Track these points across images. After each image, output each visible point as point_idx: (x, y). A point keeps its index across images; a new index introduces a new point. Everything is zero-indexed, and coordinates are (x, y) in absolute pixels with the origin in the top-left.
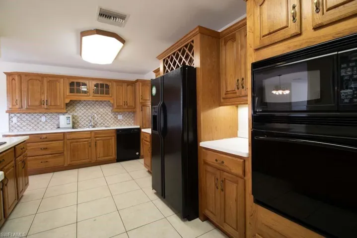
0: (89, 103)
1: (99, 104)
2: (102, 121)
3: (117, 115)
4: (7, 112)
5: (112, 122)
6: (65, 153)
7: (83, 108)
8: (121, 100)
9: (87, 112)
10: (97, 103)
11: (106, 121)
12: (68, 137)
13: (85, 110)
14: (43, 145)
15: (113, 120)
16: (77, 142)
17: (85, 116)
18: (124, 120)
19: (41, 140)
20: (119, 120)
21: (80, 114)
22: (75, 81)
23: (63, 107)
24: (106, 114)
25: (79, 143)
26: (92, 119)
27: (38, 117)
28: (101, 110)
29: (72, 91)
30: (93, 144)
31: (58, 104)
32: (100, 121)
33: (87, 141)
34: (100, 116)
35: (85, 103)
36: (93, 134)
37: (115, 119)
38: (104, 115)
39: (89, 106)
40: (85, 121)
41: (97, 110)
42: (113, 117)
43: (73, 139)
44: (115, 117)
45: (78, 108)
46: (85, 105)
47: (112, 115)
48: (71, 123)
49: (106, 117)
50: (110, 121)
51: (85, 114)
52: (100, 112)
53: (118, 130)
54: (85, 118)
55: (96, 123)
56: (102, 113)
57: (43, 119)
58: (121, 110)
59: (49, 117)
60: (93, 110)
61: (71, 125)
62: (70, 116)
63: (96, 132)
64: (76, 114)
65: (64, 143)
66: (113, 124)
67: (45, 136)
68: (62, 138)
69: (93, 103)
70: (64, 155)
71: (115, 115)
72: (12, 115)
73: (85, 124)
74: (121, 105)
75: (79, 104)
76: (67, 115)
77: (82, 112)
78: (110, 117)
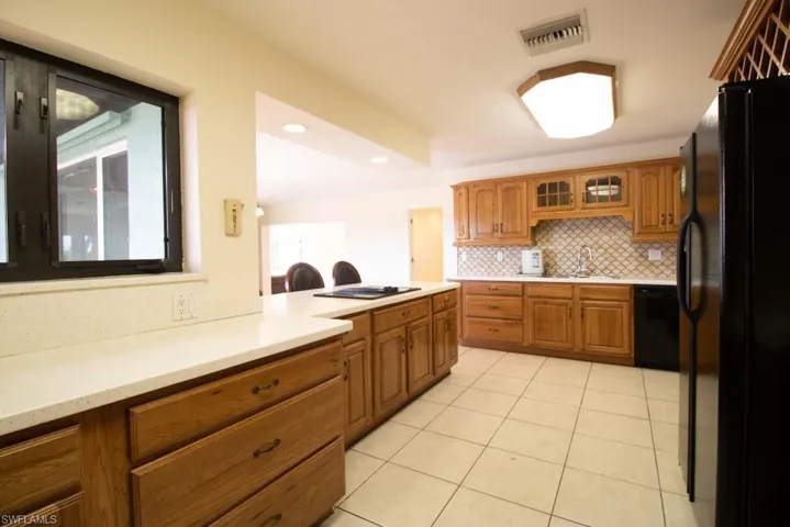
0: (578, 223)
1: (600, 225)
2: (606, 263)
3: (646, 250)
4: (455, 244)
5: (631, 267)
6: (525, 321)
7: (565, 236)
8: (654, 212)
9: (574, 244)
10: (596, 222)
11: (616, 264)
12: (529, 291)
13: (569, 240)
14: (492, 300)
15: (635, 263)
16: (546, 303)
17: (569, 251)
18: (669, 263)
19: (489, 292)
20: (652, 263)
21: (560, 248)
22: (547, 182)
23: (525, 234)
24: (616, 247)
25: (549, 306)
26: (583, 259)
27: (492, 252)
28: (606, 238)
29: (542, 203)
30: (577, 313)
31: (519, 230)
32: (600, 262)
33: (566, 305)
34: (601, 251)
35: (569, 224)
36: (577, 291)
37: (641, 260)
38: (611, 251)
39: (578, 231)
40: (569, 263)
41: (596, 239)
42: (635, 254)
43: (538, 297)
44: (641, 255)
45: (556, 236)
46: (569, 228)
47: (631, 250)
48: (541, 264)
49: (616, 255)
50: (626, 263)
51: (570, 248)
52: (601, 242)
53: (637, 289)
54: (569, 255)
55: (592, 267)
56: (606, 246)
57: (500, 256)
58: (655, 237)
59: (507, 252)
60: (587, 239)
61: (540, 270)
62: (539, 252)
63: (585, 288)
64: (551, 248)
65: (523, 300)
66: (636, 272)
67: (494, 286)
68: (520, 293)
69: (587, 222)
70: (522, 324)
71: (640, 251)
72: (461, 249)
73: (569, 267)
74: (654, 223)
75: (557, 228)
76: (535, 250)
77: (564, 244)
78: (626, 255)
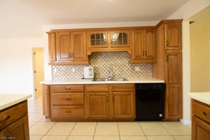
0: (108, 55)
1: (117, 56)
2: (119, 72)
3: (134, 67)
5: (129, 74)
6: (85, 105)
7: (103, 60)
8: (140, 50)
9: (107, 64)
10: (115, 54)
11: (123, 73)
12: (88, 89)
13: (105, 62)
14: (68, 95)
15: (130, 72)
16: (96, 95)
17: (105, 67)
18: (142, 72)
19: (67, 91)
20: (136, 72)
21: (101, 66)
22: (95, 33)
23: (85, 59)
24: (123, 65)
25: (97, 97)
26: (111, 71)
27: (70, 68)
28: (119, 62)
29: (93, 43)
30: (111, 99)
31: (82, 57)
32: (117, 72)
33: (105, 95)
34: (118, 67)
35: (105, 55)
36: (110, 87)
37: (133, 71)
38: (121, 67)
39: (108, 58)
40: (105, 73)
41: (115, 62)
42: (130, 69)
43: (92, 92)
44: (132, 69)
45: (99, 60)
46: (105, 57)
47: (129, 67)
48: (93, 74)
49: (123, 69)
50: (127, 72)
51: (105, 66)
52: (117, 63)
53: (137, 85)
54: (105, 69)
55: (114, 75)
56: (119, 65)
58: (139, 61)
59: (77, 68)
60: (112, 62)
61: (92, 77)
62: (92, 68)
63: (114, 86)
64: (97, 66)
65: (84, 94)
66: (131, 76)
67: (68, 87)
68: (83, 90)
69: (112, 55)
70: (84, 107)
71: (132, 67)
73: (105, 75)
74: (140, 55)
75: (99, 57)
76: (90, 67)
77: (103, 64)
78: (127, 69)
